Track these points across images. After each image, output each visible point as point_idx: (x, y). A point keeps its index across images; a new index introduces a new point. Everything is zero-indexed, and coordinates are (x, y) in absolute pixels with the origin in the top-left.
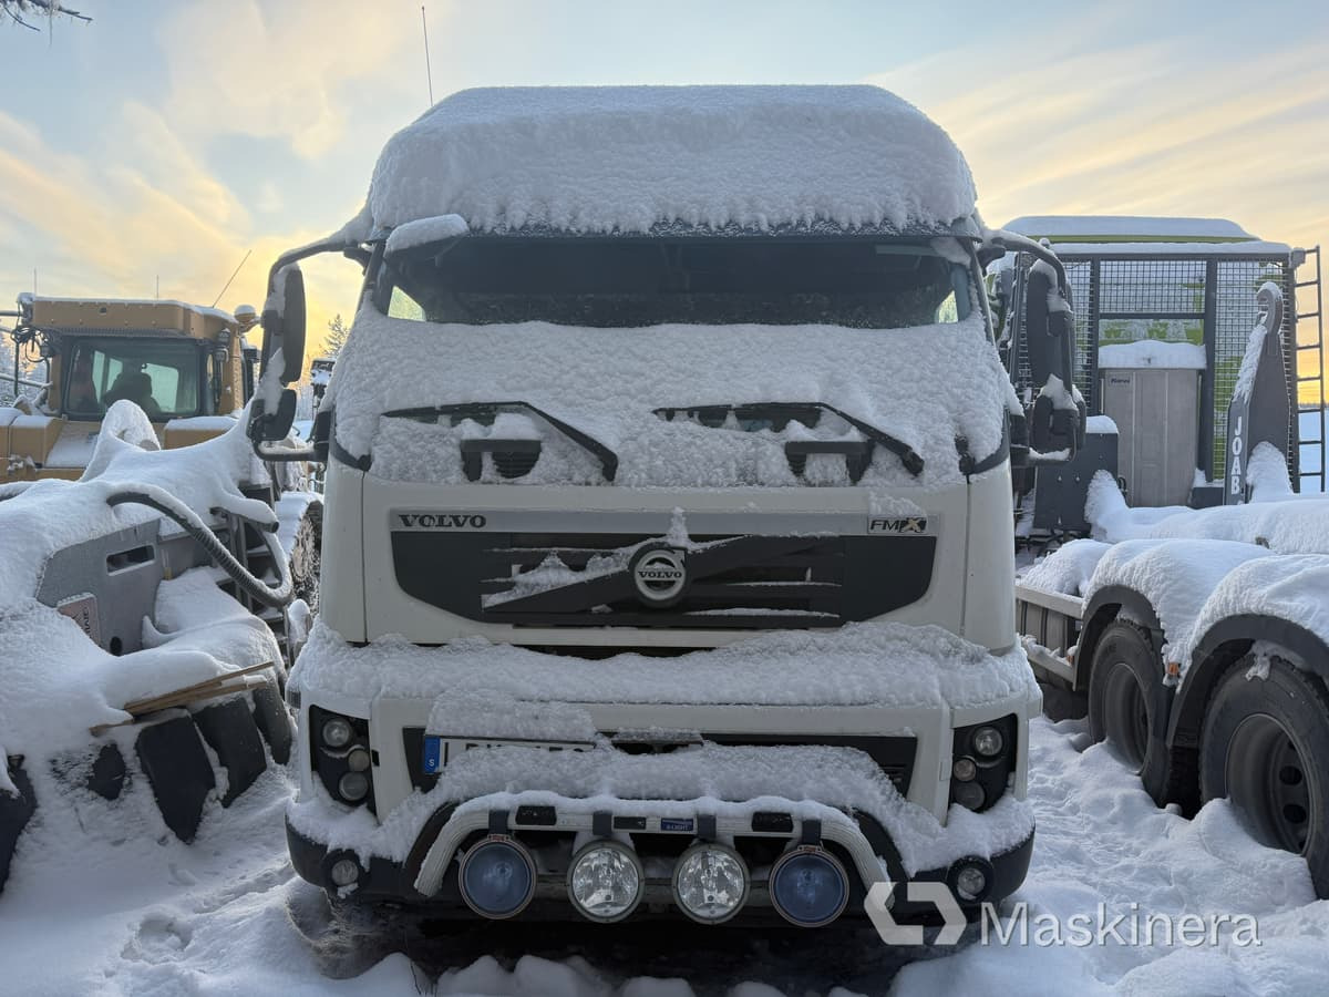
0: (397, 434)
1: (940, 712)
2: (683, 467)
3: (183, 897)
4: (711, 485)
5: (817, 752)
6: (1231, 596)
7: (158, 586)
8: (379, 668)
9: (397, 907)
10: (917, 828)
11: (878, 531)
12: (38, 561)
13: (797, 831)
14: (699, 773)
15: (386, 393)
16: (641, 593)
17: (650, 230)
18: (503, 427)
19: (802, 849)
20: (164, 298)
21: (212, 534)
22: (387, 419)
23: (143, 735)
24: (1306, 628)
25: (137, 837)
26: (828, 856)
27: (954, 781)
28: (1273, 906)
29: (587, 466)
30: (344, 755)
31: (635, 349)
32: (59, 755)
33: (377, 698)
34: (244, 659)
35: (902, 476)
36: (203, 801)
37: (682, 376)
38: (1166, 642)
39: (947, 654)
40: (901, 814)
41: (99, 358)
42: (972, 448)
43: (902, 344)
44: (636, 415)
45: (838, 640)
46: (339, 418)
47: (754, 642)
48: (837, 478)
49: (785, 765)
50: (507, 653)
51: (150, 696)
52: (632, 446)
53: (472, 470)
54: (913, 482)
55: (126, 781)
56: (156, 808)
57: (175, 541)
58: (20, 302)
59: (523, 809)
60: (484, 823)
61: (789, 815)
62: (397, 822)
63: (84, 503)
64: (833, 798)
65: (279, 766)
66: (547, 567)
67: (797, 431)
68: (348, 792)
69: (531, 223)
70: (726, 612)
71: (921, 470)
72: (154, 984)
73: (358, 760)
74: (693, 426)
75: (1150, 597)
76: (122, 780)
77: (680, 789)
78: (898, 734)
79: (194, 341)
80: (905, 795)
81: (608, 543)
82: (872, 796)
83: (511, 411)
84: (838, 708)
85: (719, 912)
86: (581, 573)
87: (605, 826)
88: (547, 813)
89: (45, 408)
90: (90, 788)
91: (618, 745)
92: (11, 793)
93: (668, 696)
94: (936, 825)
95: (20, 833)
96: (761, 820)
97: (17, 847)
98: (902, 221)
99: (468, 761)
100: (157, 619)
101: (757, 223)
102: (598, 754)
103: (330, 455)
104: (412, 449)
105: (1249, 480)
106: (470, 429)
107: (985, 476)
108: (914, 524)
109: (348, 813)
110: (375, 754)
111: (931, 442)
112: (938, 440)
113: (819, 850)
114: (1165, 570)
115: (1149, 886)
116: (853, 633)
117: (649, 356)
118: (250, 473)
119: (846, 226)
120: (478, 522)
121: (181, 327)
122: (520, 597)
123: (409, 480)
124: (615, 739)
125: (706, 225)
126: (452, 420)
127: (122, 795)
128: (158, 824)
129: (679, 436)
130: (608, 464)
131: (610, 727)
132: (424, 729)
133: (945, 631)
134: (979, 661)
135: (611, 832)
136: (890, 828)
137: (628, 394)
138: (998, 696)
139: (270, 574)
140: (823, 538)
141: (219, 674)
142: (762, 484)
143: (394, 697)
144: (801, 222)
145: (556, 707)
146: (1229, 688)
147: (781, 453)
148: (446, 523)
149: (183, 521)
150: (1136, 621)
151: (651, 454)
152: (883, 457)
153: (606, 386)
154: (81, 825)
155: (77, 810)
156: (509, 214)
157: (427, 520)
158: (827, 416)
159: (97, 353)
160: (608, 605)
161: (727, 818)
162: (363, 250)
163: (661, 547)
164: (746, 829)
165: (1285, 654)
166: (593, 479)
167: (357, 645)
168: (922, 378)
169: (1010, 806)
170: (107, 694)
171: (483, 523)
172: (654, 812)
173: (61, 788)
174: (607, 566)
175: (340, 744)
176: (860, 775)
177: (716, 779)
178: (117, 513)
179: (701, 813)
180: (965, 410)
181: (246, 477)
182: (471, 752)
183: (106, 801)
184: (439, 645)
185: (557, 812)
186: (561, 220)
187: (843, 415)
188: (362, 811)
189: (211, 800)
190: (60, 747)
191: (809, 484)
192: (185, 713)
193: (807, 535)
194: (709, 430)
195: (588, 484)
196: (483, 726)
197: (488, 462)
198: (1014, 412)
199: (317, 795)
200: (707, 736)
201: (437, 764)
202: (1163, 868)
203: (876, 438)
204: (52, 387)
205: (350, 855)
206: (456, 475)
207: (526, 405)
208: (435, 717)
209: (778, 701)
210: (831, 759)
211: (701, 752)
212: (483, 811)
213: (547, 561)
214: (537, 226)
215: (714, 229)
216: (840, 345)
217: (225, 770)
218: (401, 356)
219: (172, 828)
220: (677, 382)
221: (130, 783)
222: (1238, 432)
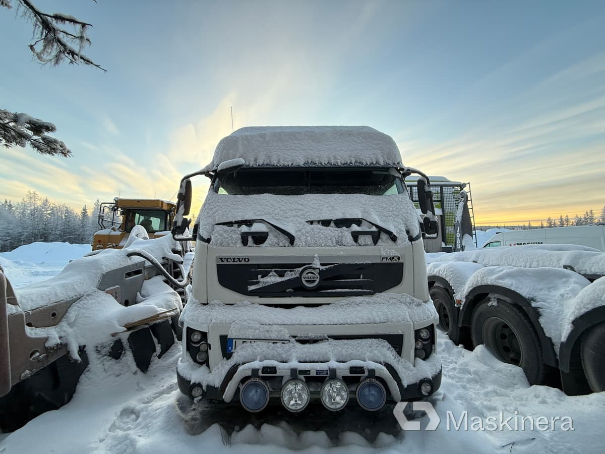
0: (220, 231)
1: (410, 325)
2: (317, 240)
3: (140, 397)
4: (327, 246)
5: (370, 341)
6: (479, 279)
7: (143, 282)
8: (212, 313)
9: (216, 402)
10: (405, 368)
11: (384, 261)
12: (100, 275)
13: (366, 373)
14: (328, 351)
15: (216, 217)
16: (304, 284)
17: (303, 165)
18: (256, 228)
19: (368, 380)
20: (156, 198)
21: (161, 265)
22: (216, 226)
23: (131, 335)
24: (512, 289)
25: (126, 372)
26: (378, 382)
27: (416, 349)
28: (513, 385)
29: (284, 240)
30: (198, 345)
31: (299, 202)
32: (99, 344)
33: (211, 324)
34: (169, 307)
35: (390, 242)
36: (151, 357)
37: (315, 210)
38: (454, 293)
39: (410, 303)
40: (400, 363)
41: (137, 215)
42: (411, 233)
43: (385, 200)
44: (300, 223)
45: (373, 300)
46: (200, 226)
47: (343, 301)
48: (369, 243)
49: (359, 346)
50: (257, 307)
51: (134, 321)
52: (299, 233)
53: (245, 242)
54: (394, 244)
55: (123, 352)
56: (134, 361)
57: (149, 268)
58: (114, 200)
59: (264, 368)
60: (250, 374)
61: (363, 367)
62: (217, 371)
63: (119, 256)
64: (376, 359)
65: (179, 342)
66: (271, 276)
67: (355, 227)
68: (199, 358)
69: (265, 163)
70: (334, 291)
71: (396, 240)
72: (120, 443)
73: (203, 347)
74: (320, 226)
75: (447, 279)
76: (121, 352)
77: (321, 357)
78: (396, 333)
79: (164, 210)
80: (400, 356)
81: (292, 267)
82: (390, 357)
83: (258, 222)
84: (375, 325)
85: (338, 406)
86: (282, 278)
87: (295, 374)
88: (273, 369)
89: (120, 229)
90: (109, 356)
91: (297, 341)
92: (78, 360)
93: (315, 322)
94: (412, 366)
95: (81, 375)
96: (353, 369)
97: (79, 380)
98: (382, 163)
99: (243, 348)
100: (142, 293)
101: (337, 163)
102: (291, 344)
103: (197, 239)
104: (224, 235)
105: (463, 244)
106: (244, 229)
107: (417, 242)
108: (396, 258)
109: (199, 367)
110: (210, 345)
111: (399, 231)
112: (401, 230)
113: (374, 380)
114: (451, 271)
115: (464, 376)
116: (378, 297)
117: (304, 204)
118: (175, 246)
119: (365, 164)
120: (247, 260)
121: (160, 206)
122: (261, 287)
123: (223, 246)
124: (297, 338)
125: (321, 163)
126: (238, 226)
127: (121, 357)
128: (134, 367)
129: (315, 230)
130: (292, 239)
131: (295, 335)
132: (227, 336)
133: (409, 295)
134: (420, 305)
135: (297, 376)
136: (396, 369)
137: (297, 216)
138: (428, 318)
139: (180, 277)
140: (366, 264)
141: (158, 313)
142: (344, 246)
143: (217, 324)
144: (351, 163)
145: (275, 327)
146: (481, 308)
147: (350, 235)
148: (236, 261)
149: (151, 262)
150: (441, 286)
151: (306, 236)
152: (384, 236)
153: (290, 213)
154: (105, 370)
155: (104, 364)
156: (258, 161)
157: (229, 260)
158: (364, 222)
159: (136, 214)
160: (293, 289)
161: (340, 369)
162: (211, 174)
163: (310, 268)
164: (347, 374)
165: (503, 298)
166: (286, 245)
167: (204, 304)
168: (393, 211)
169: (435, 358)
170: (118, 321)
171: (248, 261)
172: (313, 368)
173: (99, 356)
174: (292, 275)
175: (197, 341)
176: (385, 349)
177: (334, 353)
178: (130, 259)
179: (331, 367)
180: (408, 221)
181: (174, 247)
182: (244, 344)
183: (115, 360)
184: (233, 304)
185: (277, 369)
186: (274, 162)
187: (369, 222)
188: (204, 367)
189: (154, 357)
190: (100, 342)
191: (360, 245)
192: (147, 326)
193: (360, 263)
194: (325, 228)
195: (285, 246)
196: (248, 335)
197: (250, 239)
198: (420, 221)
199: (188, 360)
200: (330, 337)
201: (232, 349)
202: (467, 369)
203: (381, 230)
204: (123, 224)
205: (199, 385)
206: (239, 244)
207: (263, 220)
208: (231, 332)
209: (354, 323)
210: (374, 343)
211: (328, 343)
212: (249, 369)
213: (271, 274)
214: (267, 164)
215: (324, 165)
216: (366, 200)
217: (160, 345)
218: (222, 205)
219: (139, 368)
220: (313, 212)
221: (125, 353)
222: (458, 231)
